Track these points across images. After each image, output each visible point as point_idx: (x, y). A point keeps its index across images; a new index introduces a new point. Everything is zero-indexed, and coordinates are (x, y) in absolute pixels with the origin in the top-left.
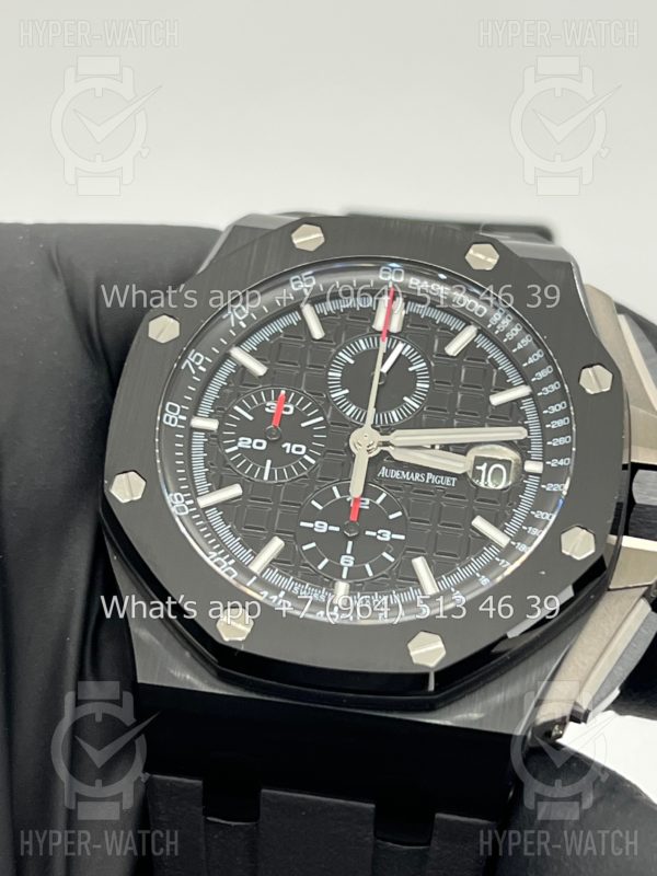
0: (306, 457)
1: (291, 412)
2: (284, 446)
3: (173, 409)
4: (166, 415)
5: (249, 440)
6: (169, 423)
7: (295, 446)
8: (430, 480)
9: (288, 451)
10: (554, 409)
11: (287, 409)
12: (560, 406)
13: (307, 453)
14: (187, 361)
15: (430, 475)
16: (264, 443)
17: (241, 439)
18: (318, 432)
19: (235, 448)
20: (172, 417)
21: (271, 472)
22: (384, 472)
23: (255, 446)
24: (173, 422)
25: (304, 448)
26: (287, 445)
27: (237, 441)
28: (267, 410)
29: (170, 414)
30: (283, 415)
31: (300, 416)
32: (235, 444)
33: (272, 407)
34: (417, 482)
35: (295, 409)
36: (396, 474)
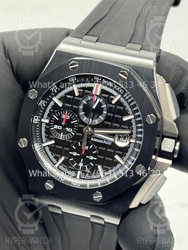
0: (72, 133)
1: (68, 118)
2: (66, 129)
3: (36, 118)
4: (34, 120)
5: (57, 126)
6: (35, 122)
7: (69, 129)
8: (105, 143)
9: (67, 130)
10: (139, 125)
11: (67, 117)
12: (141, 125)
13: (72, 131)
14: (40, 103)
15: (105, 141)
16: (61, 127)
17: (55, 126)
18: (76, 125)
19: (53, 128)
20: (36, 120)
21: (63, 136)
22: (92, 139)
23: (59, 128)
24: (36, 122)
25: (71, 129)
26: (67, 128)
27: (54, 126)
28: (62, 117)
29: (35, 120)
30: (66, 119)
31: (71, 120)
32: (53, 127)
33: (63, 116)
34: (101, 143)
35: (70, 117)
36: (96, 140)
